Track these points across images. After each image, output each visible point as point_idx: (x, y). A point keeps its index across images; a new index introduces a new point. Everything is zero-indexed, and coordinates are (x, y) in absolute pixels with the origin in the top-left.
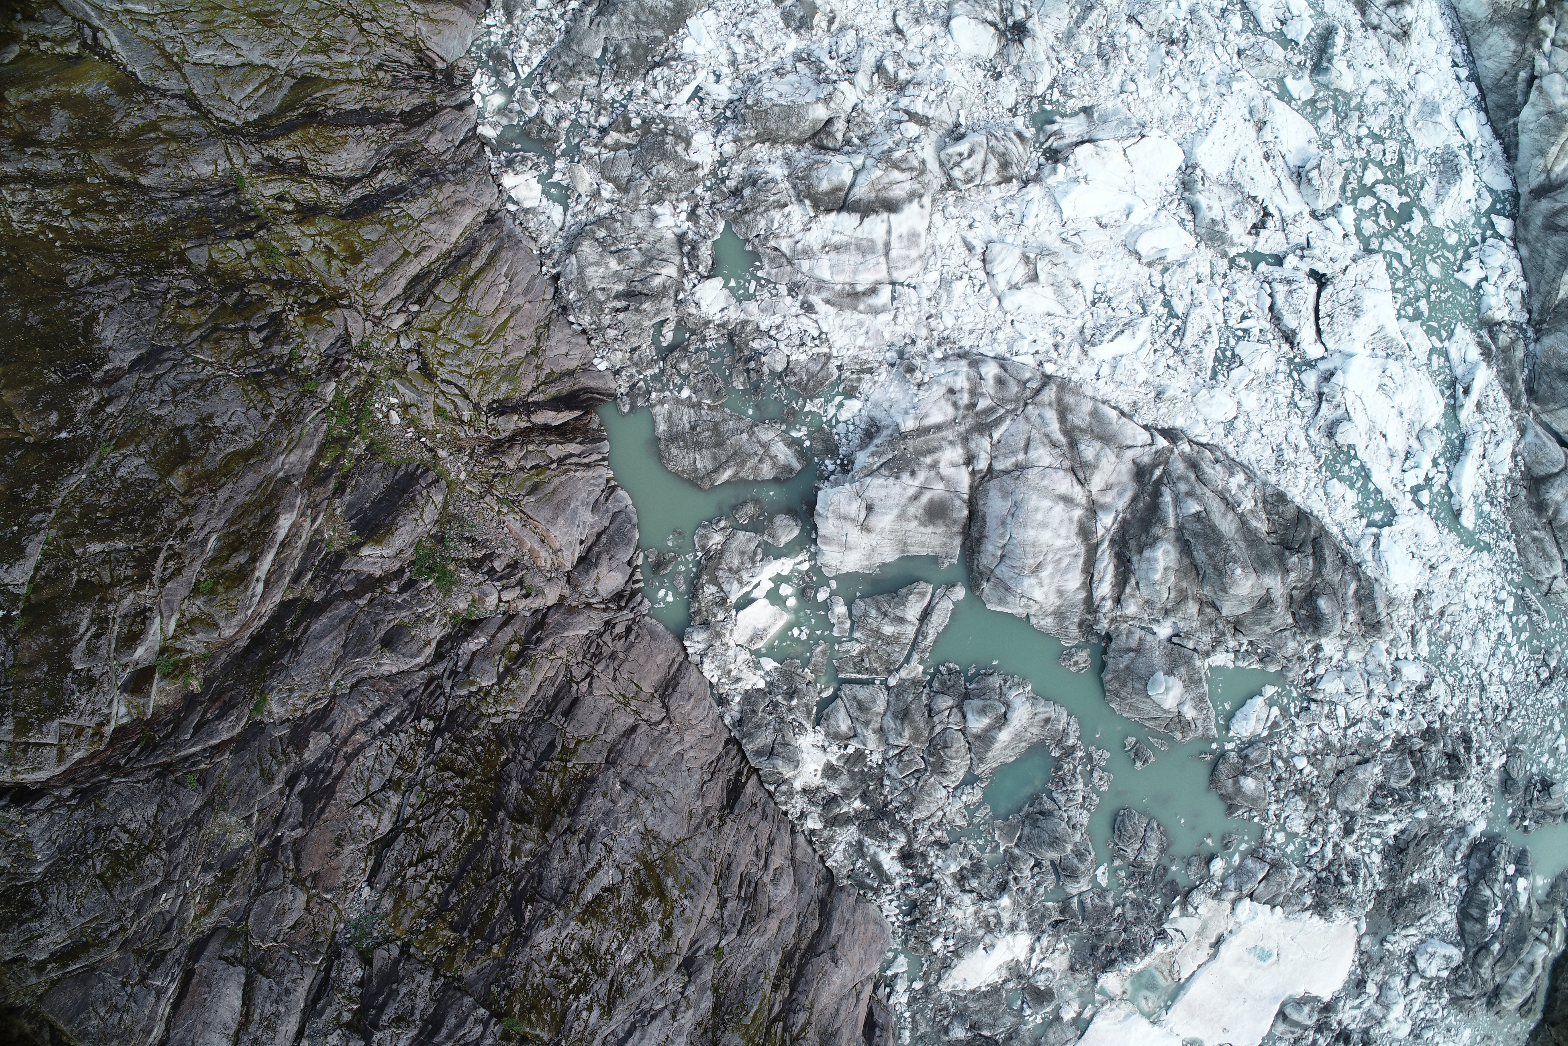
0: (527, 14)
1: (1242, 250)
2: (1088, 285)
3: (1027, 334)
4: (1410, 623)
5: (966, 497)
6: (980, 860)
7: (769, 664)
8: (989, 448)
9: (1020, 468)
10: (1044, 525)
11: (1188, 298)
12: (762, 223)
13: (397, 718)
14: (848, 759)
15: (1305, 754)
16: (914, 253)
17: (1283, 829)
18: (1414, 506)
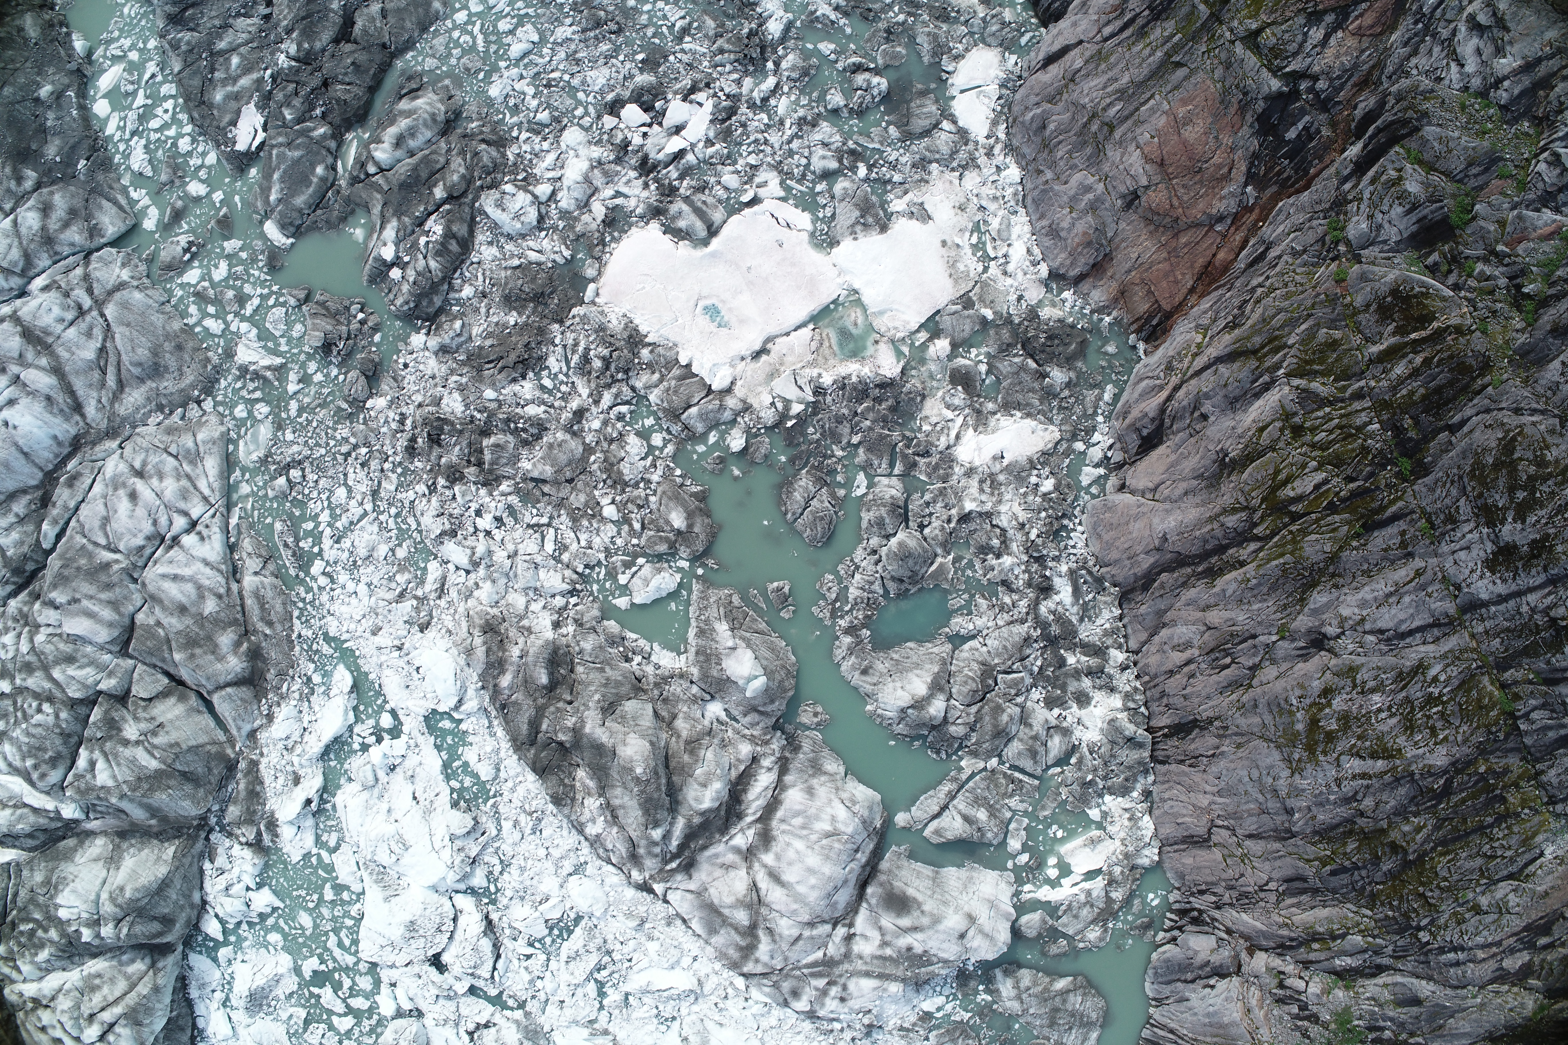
1: (507, 1013)
2: (673, 1037)
3: (750, 1017)
4: (443, 603)
5: (864, 905)
6: (976, 555)
7: (1094, 814)
8: (830, 945)
9: (811, 925)
10: (811, 871)
11: (580, 992)
13: (1444, 953)
14: (1061, 703)
15: (603, 520)
17: (651, 448)
18: (402, 718)
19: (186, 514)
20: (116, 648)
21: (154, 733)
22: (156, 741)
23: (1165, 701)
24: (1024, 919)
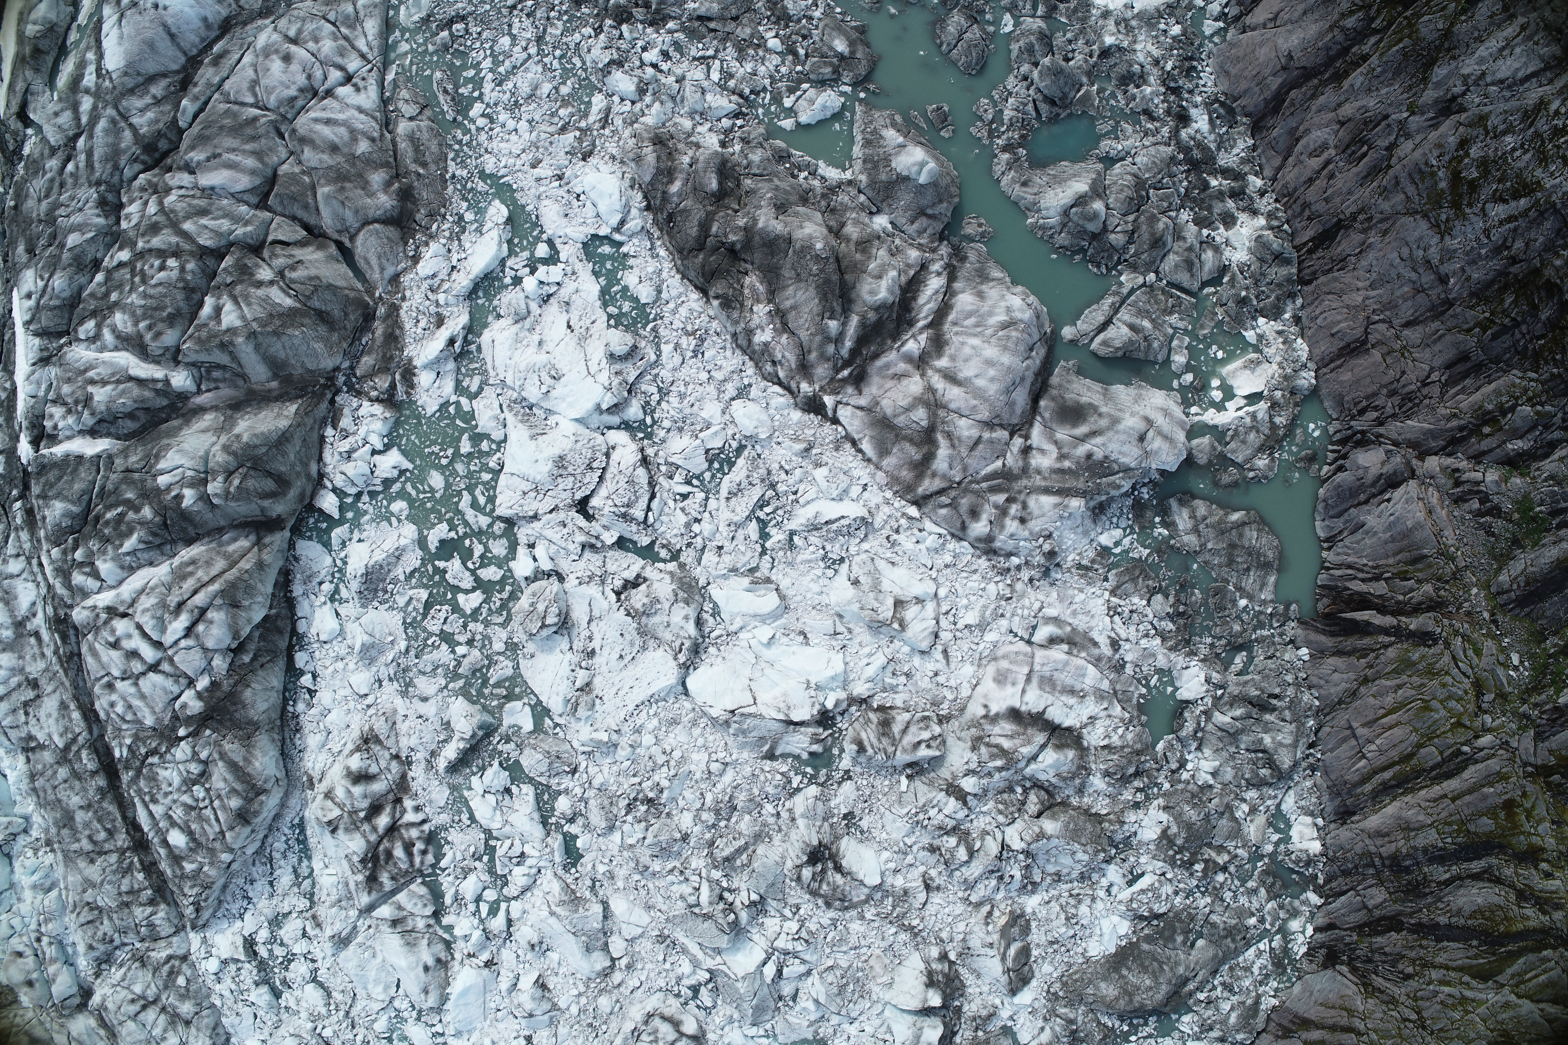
0: (1242, 998)
1: (661, 565)
2: (842, 580)
3: (923, 552)
4: (607, 132)
5: (1038, 418)
6: (1118, 87)
7: (1250, 335)
8: (1008, 455)
9: (989, 425)
10: (990, 363)
11: (740, 534)
12: (1130, 736)
14: (1210, 225)
15: (768, 50)
16: (1004, 664)
18: (559, 246)
19: (341, 68)
20: (254, 200)
21: (293, 268)
22: (294, 275)
23: (1307, 213)
24: (1195, 442)
